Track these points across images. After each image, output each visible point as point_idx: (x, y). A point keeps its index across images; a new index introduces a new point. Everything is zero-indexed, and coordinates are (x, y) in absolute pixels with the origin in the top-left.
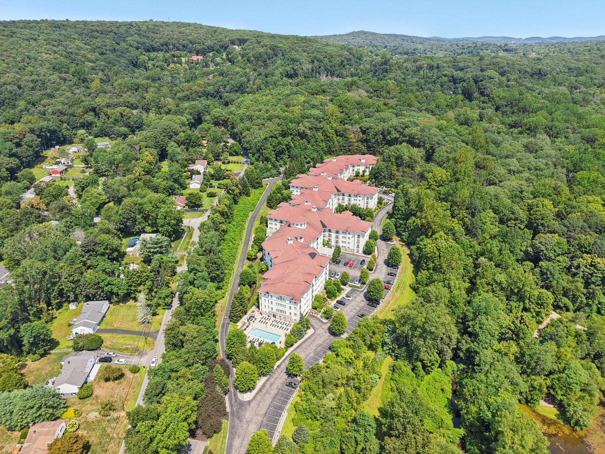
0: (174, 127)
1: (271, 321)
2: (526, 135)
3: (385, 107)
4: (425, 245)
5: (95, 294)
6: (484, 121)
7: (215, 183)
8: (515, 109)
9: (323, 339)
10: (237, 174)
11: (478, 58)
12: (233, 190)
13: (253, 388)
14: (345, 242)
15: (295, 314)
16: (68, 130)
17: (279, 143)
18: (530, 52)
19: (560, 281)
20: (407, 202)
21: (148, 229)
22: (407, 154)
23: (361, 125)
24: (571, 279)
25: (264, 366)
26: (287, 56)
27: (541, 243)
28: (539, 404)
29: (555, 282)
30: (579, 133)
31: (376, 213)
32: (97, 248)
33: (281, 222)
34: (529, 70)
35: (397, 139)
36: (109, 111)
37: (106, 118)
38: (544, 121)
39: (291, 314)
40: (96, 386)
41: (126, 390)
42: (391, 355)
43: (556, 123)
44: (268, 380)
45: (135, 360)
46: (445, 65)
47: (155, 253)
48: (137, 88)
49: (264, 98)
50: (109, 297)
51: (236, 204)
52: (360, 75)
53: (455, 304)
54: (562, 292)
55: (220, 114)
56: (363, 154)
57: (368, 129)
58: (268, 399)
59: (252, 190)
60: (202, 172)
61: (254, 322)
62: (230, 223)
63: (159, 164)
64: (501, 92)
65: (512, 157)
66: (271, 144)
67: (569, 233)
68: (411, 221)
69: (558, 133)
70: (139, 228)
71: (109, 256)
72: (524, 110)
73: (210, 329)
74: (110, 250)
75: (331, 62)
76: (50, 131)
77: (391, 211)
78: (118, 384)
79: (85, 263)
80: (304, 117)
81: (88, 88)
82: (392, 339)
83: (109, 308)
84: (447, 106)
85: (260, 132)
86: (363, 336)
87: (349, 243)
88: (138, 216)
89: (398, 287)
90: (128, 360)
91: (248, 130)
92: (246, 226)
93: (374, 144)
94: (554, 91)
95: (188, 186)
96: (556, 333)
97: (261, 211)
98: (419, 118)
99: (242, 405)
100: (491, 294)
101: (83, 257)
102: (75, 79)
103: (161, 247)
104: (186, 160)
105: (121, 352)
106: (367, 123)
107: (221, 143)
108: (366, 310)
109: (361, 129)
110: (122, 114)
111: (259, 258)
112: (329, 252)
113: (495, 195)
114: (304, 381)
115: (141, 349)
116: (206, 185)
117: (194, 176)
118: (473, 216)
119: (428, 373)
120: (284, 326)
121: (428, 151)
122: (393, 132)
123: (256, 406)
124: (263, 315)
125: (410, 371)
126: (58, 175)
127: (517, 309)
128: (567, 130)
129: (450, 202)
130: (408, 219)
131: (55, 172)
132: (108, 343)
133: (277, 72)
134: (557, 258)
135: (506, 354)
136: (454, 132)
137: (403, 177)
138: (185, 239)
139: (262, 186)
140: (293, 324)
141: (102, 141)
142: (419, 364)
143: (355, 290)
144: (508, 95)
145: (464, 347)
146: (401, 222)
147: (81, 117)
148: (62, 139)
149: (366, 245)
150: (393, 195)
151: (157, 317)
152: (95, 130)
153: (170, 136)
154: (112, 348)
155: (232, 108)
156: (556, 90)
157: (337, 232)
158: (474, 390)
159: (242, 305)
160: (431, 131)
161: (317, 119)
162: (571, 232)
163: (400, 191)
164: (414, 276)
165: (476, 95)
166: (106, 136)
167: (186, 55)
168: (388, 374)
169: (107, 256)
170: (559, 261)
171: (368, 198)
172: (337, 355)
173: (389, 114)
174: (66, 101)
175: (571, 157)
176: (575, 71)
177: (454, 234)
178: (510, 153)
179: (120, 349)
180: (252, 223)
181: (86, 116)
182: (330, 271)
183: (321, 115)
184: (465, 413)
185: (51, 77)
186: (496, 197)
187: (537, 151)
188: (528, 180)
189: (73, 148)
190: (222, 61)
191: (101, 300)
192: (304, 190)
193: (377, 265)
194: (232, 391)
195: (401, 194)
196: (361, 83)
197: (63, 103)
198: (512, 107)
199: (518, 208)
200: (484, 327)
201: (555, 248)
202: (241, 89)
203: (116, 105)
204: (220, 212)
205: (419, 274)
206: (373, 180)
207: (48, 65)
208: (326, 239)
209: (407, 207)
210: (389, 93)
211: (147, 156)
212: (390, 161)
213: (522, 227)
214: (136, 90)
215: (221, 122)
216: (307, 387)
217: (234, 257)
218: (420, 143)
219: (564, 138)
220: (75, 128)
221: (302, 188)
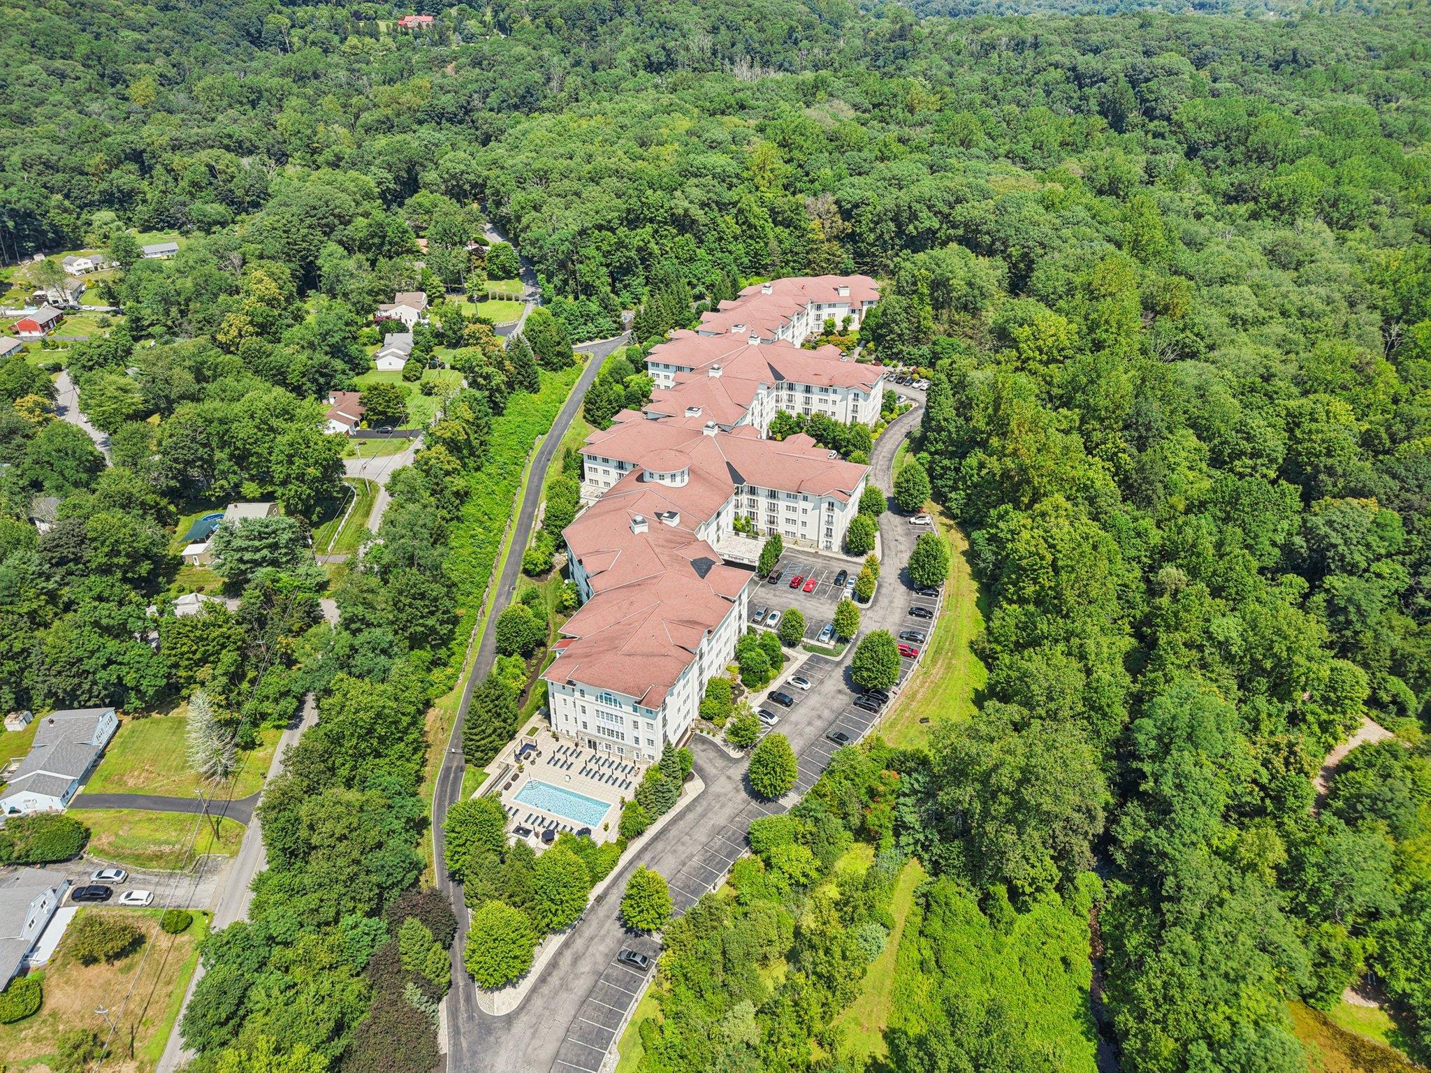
0: (338, 202)
1: (582, 758)
2: (1269, 221)
3: (902, 148)
4: (1013, 532)
5: (74, 690)
6: (1159, 184)
7: (444, 355)
8: (1239, 152)
9: (729, 811)
10: (506, 331)
11: (1137, 21)
12: (487, 377)
13: (522, 975)
14: (794, 521)
15: (651, 742)
16: (66, 210)
17: (621, 245)
18: (1263, 8)
19: (1385, 631)
20: (963, 408)
21: (250, 488)
22: (961, 273)
23: (839, 194)
24: (1413, 625)
25: (554, 908)
26: (650, 15)
27: (1330, 523)
28: (1339, 1000)
29: (1370, 634)
30: (1408, 215)
31: (877, 435)
32: (88, 554)
33: (621, 466)
34: (1266, 51)
35: (935, 233)
36: (177, 160)
37: (170, 179)
38: (1317, 183)
39: (637, 740)
40: (53, 981)
41: (146, 989)
42: (920, 859)
43: (1347, 189)
44: (566, 945)
45: (179, 892)
46: (1055, 38)
47: (257, 563)
48: (255, 98)
49: (584, 123)
50: (116, 698)
51: (501, 414)
52: (836, 65)
53: (1101, 708)
54: (1389, 663)
55: (463, 167)
56: (845, 273)
57: (856, 206)
58: (567, 1006)
59: (544, 376)
60: (410, 325)
61: (533, 762)
62: (478, 469)
63: (298, 304)
64: (1201, 108)
65: (1237, 279)
66: (598, 248)
67: (1404, 495)
68: (972, 461)
69: (1352, 217)
70: (222, 487)
71: (126, 572)
72: (1261, 155)
73: (397, 799)
74: (128, 556)
75: (762, 30)
76: (13, 214)
77: (917, 432)
78: (121, 970)
79: (52, 597)
80: (686, 173)
81: (126, 99)
82: (925, 816)
83: (118, 726)
84: (1063, 144)
85: (567, 213)
86: (842, 804)
87: (804, 524)
88: (218, 455)
89: (938, 652)
90: (160, 890)
91: (536, 208)
92: (525, 480)
93: (873, 245)
94: (1335, 104)
95: (372, 364)
96: (1390, 795)
97: (568, 434)
98: (993, 178)
99: (487, 1027)
100: (1198, 675)
101: (48, 579)
102: (90, 75)
103: (274, 547)
104: (370, 293)
105: (143, 865)
106: (854, 189)
107: (465, 244)
108: (850, 720)
109: (840, 207)
110: (211, 168)
111: (558, 567)
112: (751, 551)
113: (1198, 388)
114: (670, 952)
115: (201, 854)
116: (419, 361)
117: (388, 336)
118: (1142, 448)
119: (1022, 909)
120: (618, 774)
121: (1015, 266)
122: (925, 214)
123: (529, 1033)
124: (562, 742)
125: (975, 910)
126: (37, 334)
127: (1273, 719)
128: (1375, 207)
129: (1079, 407)
130: (963, 456)
131: (29, 326)
132: (104, 840)
133: (622, 57)
134: (1375, 567)
135: (1252, 867)
136: (1082, 214)
137: (949, 335)
138: (351, 516)
139: (572, 364)
140: (644, 767)
141: (163, 241)
142: (1001, 890)
143: (819, 660)
144: (1218, 117)
145: (1129, 836)
146: (946, 462)
147: (100, 175)
148: (50, 235)
149: (851, 530)
150: (925, 384)
151: (257, 753)
152: (142, 212)
153: (327, 225)
154: (116, 855)
155: (498, 150)
156: (1340, 103)
157: (773, 495)
158: (1166, 985)
159: (499, 715)
160: (1025, 212)
161: (722, 178)
162: (1408, 491)
163: (943, 377)
164: (980, 616)
165: (1134, 117)
166: (171, 226)
167: (390, 13)
168: (913, 918)
169: (119, 575)
170: (1379, 576)
171: (856, 395)
172: (768, 864)
173: (912, 166)
174: (63, 133)
175: (1395, 282)
176: (1384, 56)
177: (1091, 501)
178: (1232, 271)
179: (138, 857)
180: (543, 469)
181: (115, 173)
182: (751, 605)
183: (733, 167)
184: (1139, 1052)
185: (25, 67)
186: (1202, 392)
187: (1299, 264)
188: (1282, 343)
189: (81, 261)
190: (483, 30)
191: (96, 706)
192: (685, 375)
193: (880, 586)
194: (461, 984)
195: (946, 385)
196: (839, 84)
197: (54, 139)
198: (1227, 149)
199: (1262, 423)
200: (1190, 787)
201: (1370, 538)
202: (526, 102)
203: (196, 145)
204: (445, 442)
205: (998, 613)
206: (871, 345)
207: (16, 37)
208: (744, 512)
209: (961, 421)
210: (912, 111)
211: (261, 281)
212: (915, 292)
213: (1272, 474)
214: (254, 104)
215: (467, 187)
216: (677, 972)
217: (488, 568)
218: (993, 243)
219: (1368, 229)
220: (86, 205)
221: (680, 369)
